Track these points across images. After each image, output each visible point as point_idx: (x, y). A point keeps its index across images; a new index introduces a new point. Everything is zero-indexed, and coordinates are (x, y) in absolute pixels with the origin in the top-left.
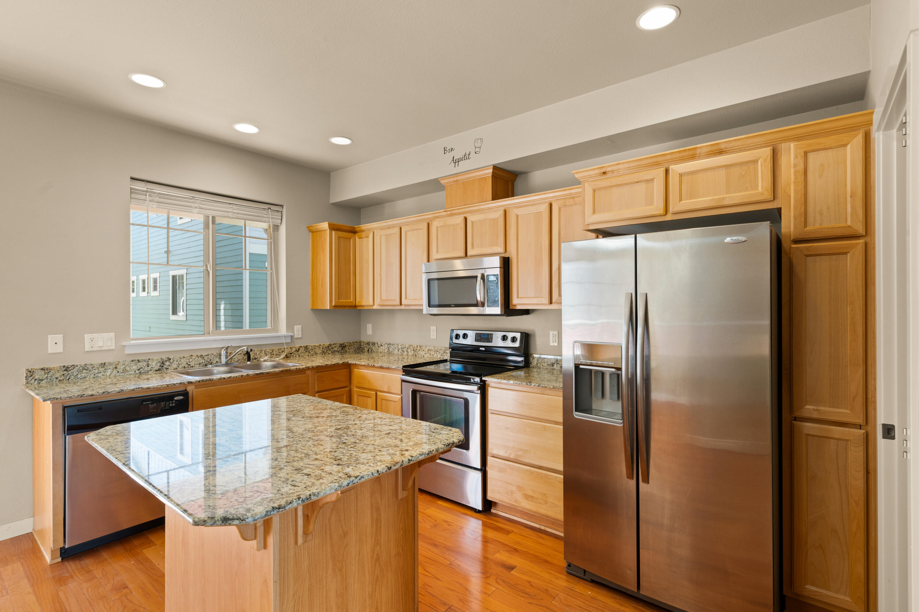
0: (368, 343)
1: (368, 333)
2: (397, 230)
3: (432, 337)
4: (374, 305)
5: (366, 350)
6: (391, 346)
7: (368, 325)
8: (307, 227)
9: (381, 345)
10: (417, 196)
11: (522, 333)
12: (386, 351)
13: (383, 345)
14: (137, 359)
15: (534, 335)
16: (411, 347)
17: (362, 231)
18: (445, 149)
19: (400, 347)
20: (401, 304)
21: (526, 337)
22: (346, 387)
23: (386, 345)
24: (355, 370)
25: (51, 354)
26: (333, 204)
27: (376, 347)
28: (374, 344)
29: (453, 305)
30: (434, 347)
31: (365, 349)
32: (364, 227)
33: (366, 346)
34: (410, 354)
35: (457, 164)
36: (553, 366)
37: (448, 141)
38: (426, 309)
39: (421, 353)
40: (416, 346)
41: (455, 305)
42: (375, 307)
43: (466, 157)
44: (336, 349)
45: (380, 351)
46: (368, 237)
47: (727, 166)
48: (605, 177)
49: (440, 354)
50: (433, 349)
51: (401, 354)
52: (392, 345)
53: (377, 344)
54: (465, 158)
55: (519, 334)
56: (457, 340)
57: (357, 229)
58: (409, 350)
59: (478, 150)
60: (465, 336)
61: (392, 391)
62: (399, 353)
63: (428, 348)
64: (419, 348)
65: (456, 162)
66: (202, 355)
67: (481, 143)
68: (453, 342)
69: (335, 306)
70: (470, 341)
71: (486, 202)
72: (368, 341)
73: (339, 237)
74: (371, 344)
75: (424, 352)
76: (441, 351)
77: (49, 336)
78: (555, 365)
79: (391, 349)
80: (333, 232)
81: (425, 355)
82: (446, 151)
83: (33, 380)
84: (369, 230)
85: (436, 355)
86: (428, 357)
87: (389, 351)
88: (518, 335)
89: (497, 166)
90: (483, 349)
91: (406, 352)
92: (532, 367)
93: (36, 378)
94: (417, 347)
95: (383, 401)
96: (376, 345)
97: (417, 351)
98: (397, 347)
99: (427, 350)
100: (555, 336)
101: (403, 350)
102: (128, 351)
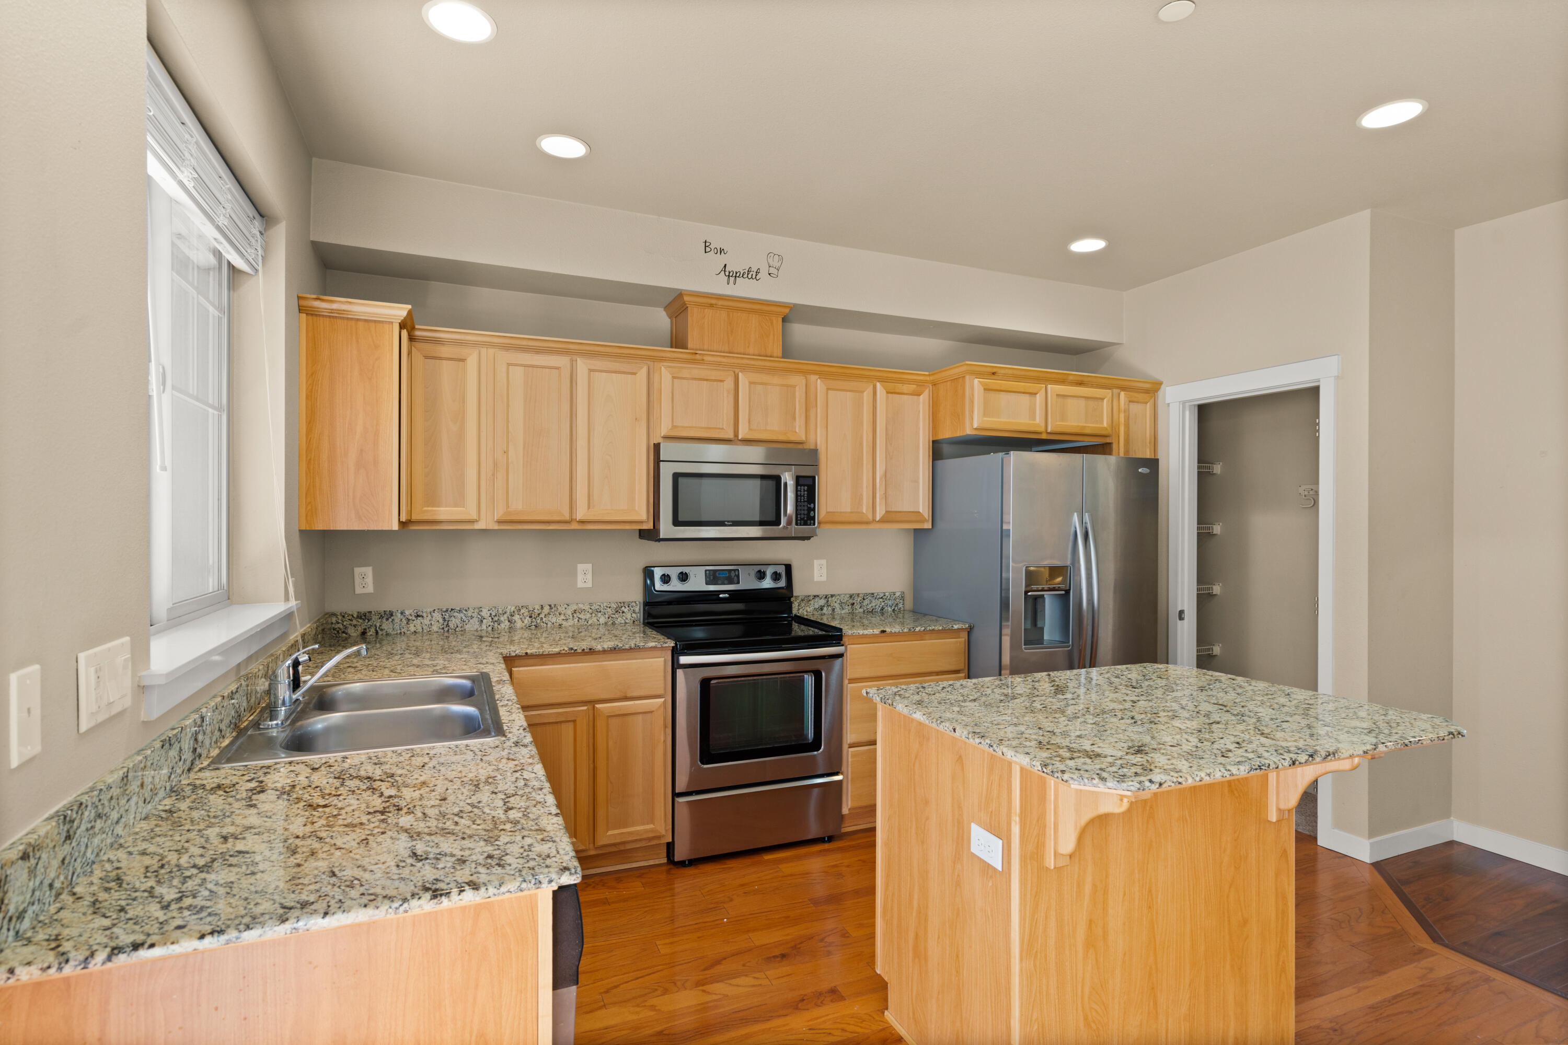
0: (364, 616)
1: (359, 590)
3: (580, 584)
5: (353, 633)
6: (456, 614)
7: (358, 571)
9: (418, 616)
12: (435, 628)
13: (425, 615)
16: (522, 611)
18: (708, 246)
19: (485, 613)
20: (572, 520)
21: (789, 572)
23: (437, 616)
27: (397, 620)
28: (386, 615)
30: (591, 604)
33: (354, 622)
34: (519, 624)
35: (731, 280)
36: (822, 609)
38: (666, 531)
39: (554, 620)
40: (537, 607)
43: (751, 274)
45: (412, 629)
49: (607, 616)
50: (587, 607)
51: (490, 628)
52: (460, 611)
53: (401, 613)
54: (749, 276)
56: (666, 585)
58: (517, 617)
59: (772, 270)
60: (683, 577)
62: (484, 627)
63: (575, 607)
64: (546, 610)
65: (733, 276)
67: (781, 262)
68: (656, 589)
70: (698, 583)
71: (771, 357)
72: (364, 609)
74: (374, 618)
75: (563, 617)
76: (609, 610)
78: (825, 608)
81: (564, 623)
82: (709, 251)
85: (595, 619)
86: (573, 626)
87: (447, 625)
91: (507, 623)
94: (542, 607)
95: (613, 721)
96: (397, 617)
97: (542, 616)
98: (475, 615)
99: (569, 612)
100: (823, 568)
101: (496, 619)
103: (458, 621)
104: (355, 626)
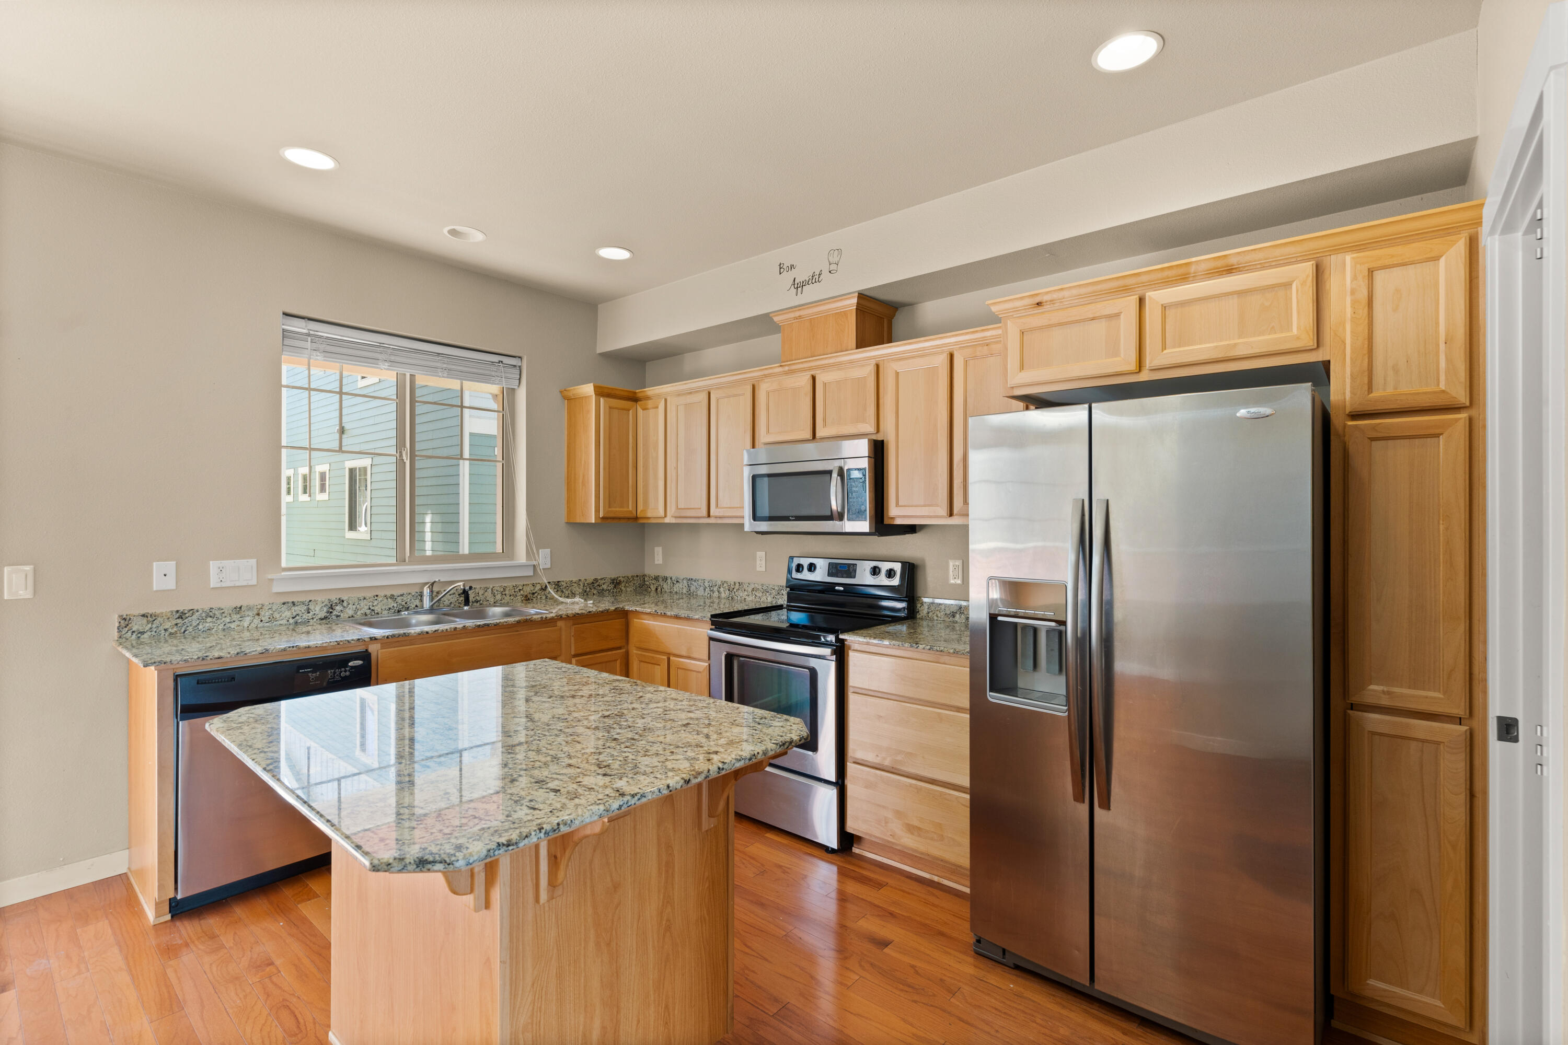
0: (656, 578)
1: (656, 562)
2: (703, 397)
3: (758, 569)
4: (666, 516)
5: (653, 589)
6: (693, 583)
7: (656, 549)
8: (561, 392)
9: (677, 582)
10: (737, 341)
11: (904, 564)
12: (684, 591)
13: (680, 581)
14: (291, 601)
15: (924, 566)
16: (725, 585)
17: (648, 398)
18: (782, 266)
19: (707, 584)
20: (709, 516)
21: (911, 571)
22: (620, 648)
23: (685, 582)
24: (635, 620)
25: (157, 591)
26: (600, 354)
27: (669, 583)
28: (665, 579)
29: (792, 517)
31: (652, 587)
32: (651, 391)
33: (653, 582)
34: (723, 595)
35: (800, 289)
36: (954, 617)
37: (785, 254)
38: (749, 524)
39: (741, 595)
40: (732, 583)
41: (795, 517)
42: (667, 520)
43: (815, 279)
44: (605, 587)
45: (675, 590)
46: (657, 407)
47: (1241, 293)
48: (1040, 310)
49: (772, 596)
50: (760, 587)
51: (709, 596)
52: (695, 581)
53: (671, 578)
54: (814, 281)
55: (899, 565)
56: (799, 574)
57: (639, 395)
58: (722, 589)
59: (833, 267)
60: (812, 567)
61: (692, 656)
62: (706, 594)
63: (753, 586)
64: (737, 584)
65: (798, 286)
66: (393, 595)
67: (839, 256)
68: (793, 577)
69: (603, 518)
70: (820, 575)
71: (846, 350)
72: (657, 574)
73: (610, 408)
74: (661, 580)
75: (746, 593)
76: (773, 591)
77: (154, 563)
78: (958, 616)
79: (693, 588)
80: (602, 400)
81: (747, 598)
82: (782, 270)
83: (130, 633)
84: (659, 396)
85: (765, 597)
86: (752, 601)
87: (690, 590)
88: (897, 567)
89: (866, 293)
90: (842, 589)
91: (717, 593)
92: (920, 618)
93: (134, 629)
94: (735, 584)
95: (679, 671)
96: (669, 581)
97: (735, 590)
98: (702, 584)
99: (750, 590)
100: (957, 569)
101: (712, 589)
102: (277, 588)
103: (694, 588)
104: (653, 584)
